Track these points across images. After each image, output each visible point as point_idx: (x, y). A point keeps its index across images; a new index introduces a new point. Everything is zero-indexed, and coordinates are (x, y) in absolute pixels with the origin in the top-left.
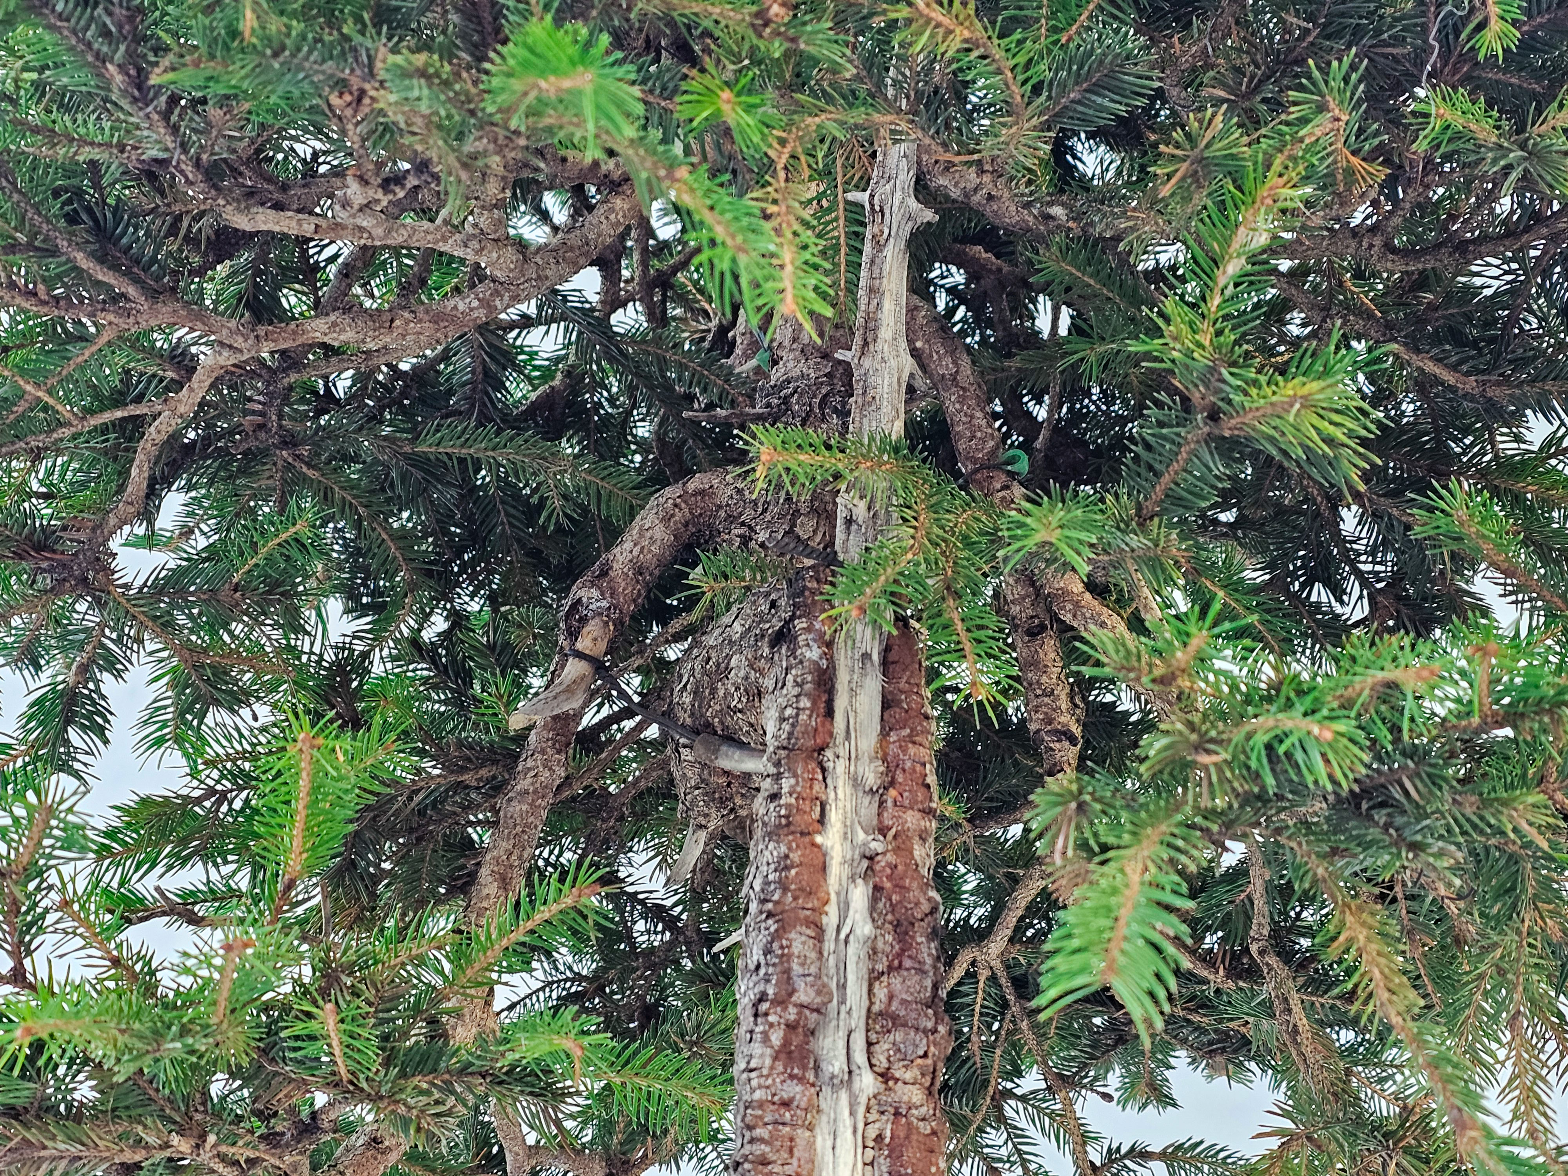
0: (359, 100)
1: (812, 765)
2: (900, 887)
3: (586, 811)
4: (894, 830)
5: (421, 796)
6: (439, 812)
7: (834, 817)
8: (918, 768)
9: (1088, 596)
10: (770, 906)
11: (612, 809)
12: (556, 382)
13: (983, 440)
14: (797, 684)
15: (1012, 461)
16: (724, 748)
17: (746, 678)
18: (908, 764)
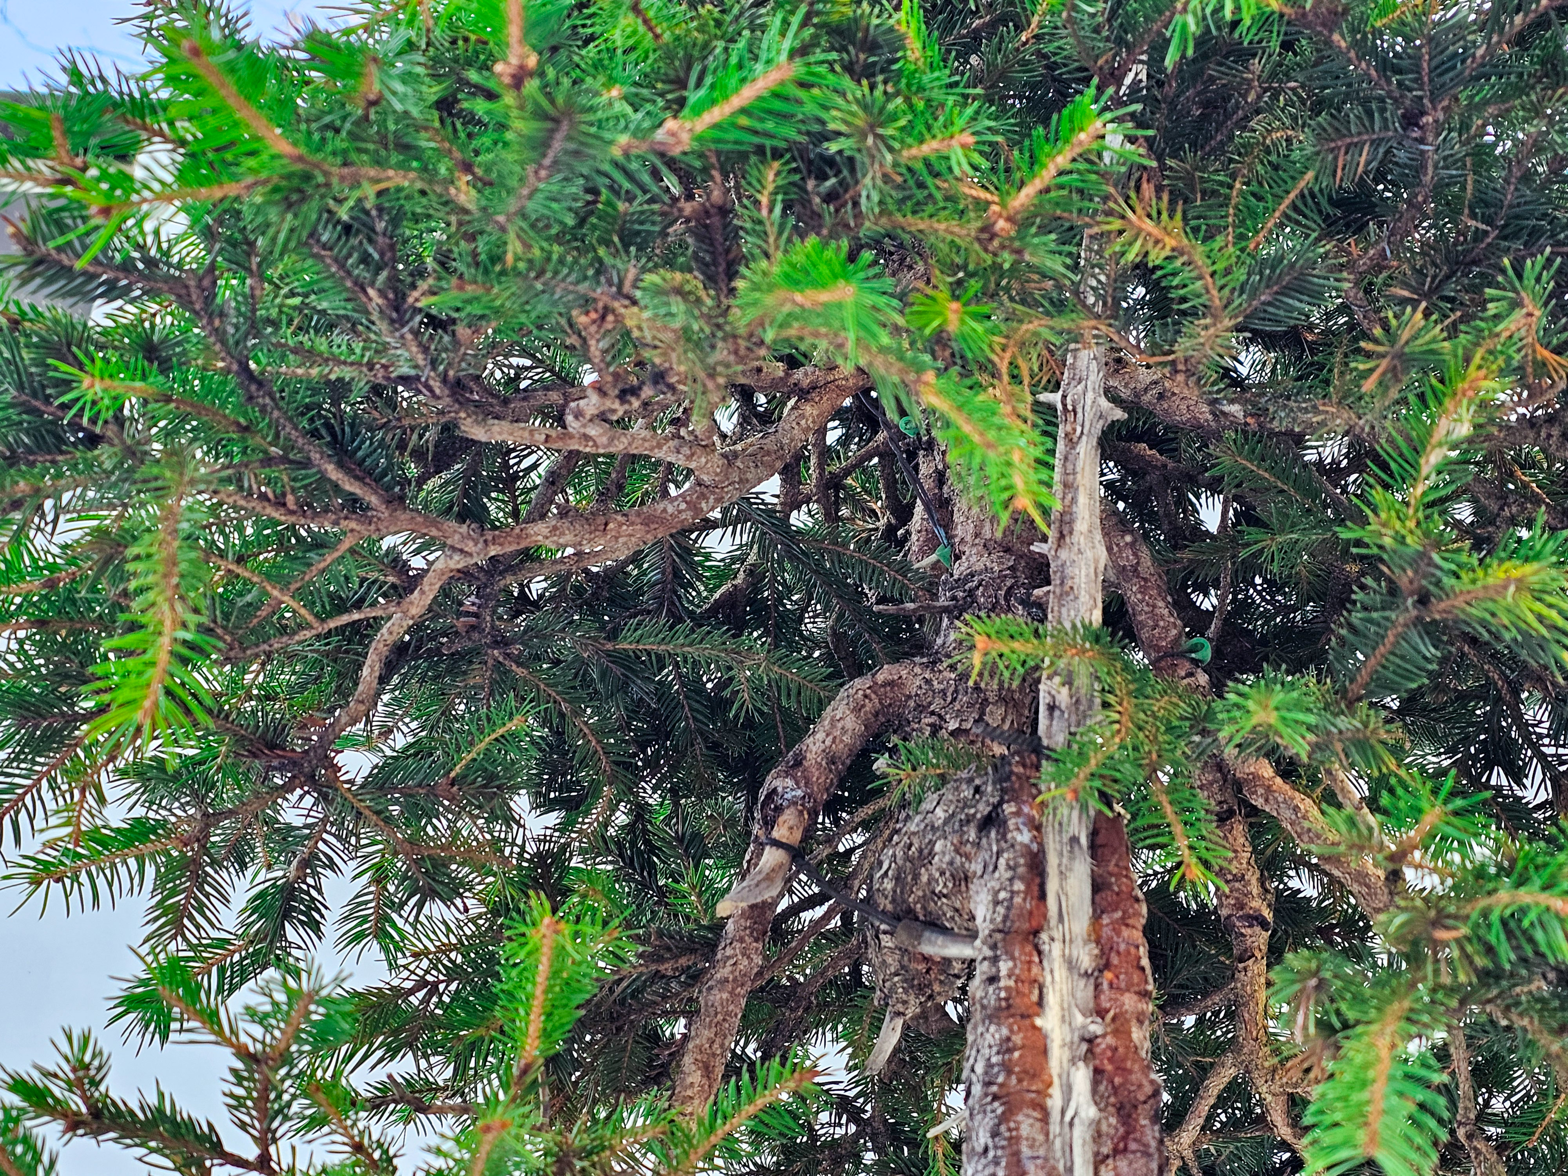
0: (603, 318)
1: (1029, 948)
2: (1121, 1069)
3: (774, 1001)
4: (1111, 1013)
5: (624, 984)
6: (638, 1001)
7: (1052, 999)
8: (1133, 950)
9: (1279, 780)
10: (994, 1089)
11: (801, 999)
12: (738, 581)
13: (1166, 629)
14: (1009, 867)
15: (1195, 649)
16: (927, 934)
17: (951, 863)
18: (1122, 947)
